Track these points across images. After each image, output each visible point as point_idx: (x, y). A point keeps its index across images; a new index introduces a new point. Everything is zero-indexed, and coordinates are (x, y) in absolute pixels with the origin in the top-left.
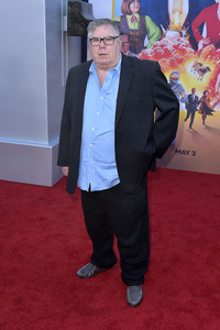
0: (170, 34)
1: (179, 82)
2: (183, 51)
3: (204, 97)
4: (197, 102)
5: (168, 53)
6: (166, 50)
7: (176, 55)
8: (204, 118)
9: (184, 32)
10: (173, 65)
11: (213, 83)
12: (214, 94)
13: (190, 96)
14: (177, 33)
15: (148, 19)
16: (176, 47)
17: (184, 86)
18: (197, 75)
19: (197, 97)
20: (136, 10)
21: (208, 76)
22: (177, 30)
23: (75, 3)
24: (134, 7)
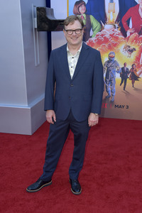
0: (107, 27)
2: (117, 38)
3: (133, 68)
4: (128, 72)
5: (106, 40)
6: (105, 38)
7: (112, 41)
8: (133, 83)
9: (117, 25)
10: (110, 48)
11: (138, 58)
12: (139, 66)
13: (123, 68)
14: (112, 26)
15: (92, 17)
16: (111, 35)
17: (119, 62)
18: (127, 54)
19: (127, 69)
20: (84, 11)
21: (134, 54)
22: (112, 24)
23: (41, 8)
24: (82, 9)
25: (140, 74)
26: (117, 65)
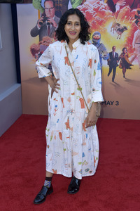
1: (101, 41)
2: (103, 13)
3: (123, 53)
4: (117, 58)
5: (89, 16)
6: (88, 13)
7: (97, 17)
8: (124, 72)
11: (130, 40)
12: (132, 50)
13: (111, 54)
16: (96, 10)
17: (105, 45)
18: (116, 34)
19: (117, 54)
21: (126, 34)
25: (133, 60)
26: (104, 50)
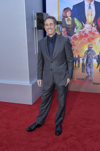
0: (87, 26)
6: (85, 34)
7: (90, 36)
9: (94, 25)
10: (89, 41)
13: (98, 56)
14: (90, 25)
15: (75, 19)
16: (90, 32)
20: (70, 15)
22: (90, 24)
23: (40, 13)
24: (69, 14)
26: (94, 53)
